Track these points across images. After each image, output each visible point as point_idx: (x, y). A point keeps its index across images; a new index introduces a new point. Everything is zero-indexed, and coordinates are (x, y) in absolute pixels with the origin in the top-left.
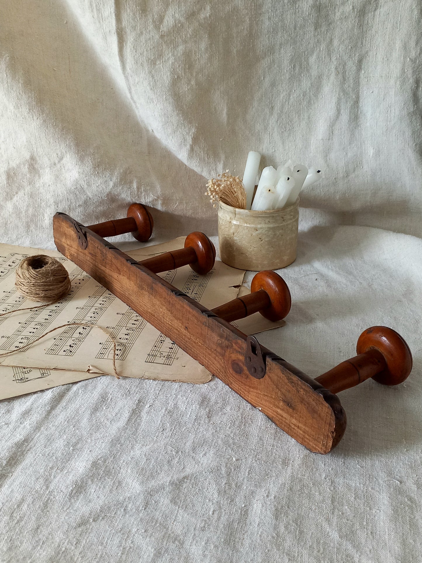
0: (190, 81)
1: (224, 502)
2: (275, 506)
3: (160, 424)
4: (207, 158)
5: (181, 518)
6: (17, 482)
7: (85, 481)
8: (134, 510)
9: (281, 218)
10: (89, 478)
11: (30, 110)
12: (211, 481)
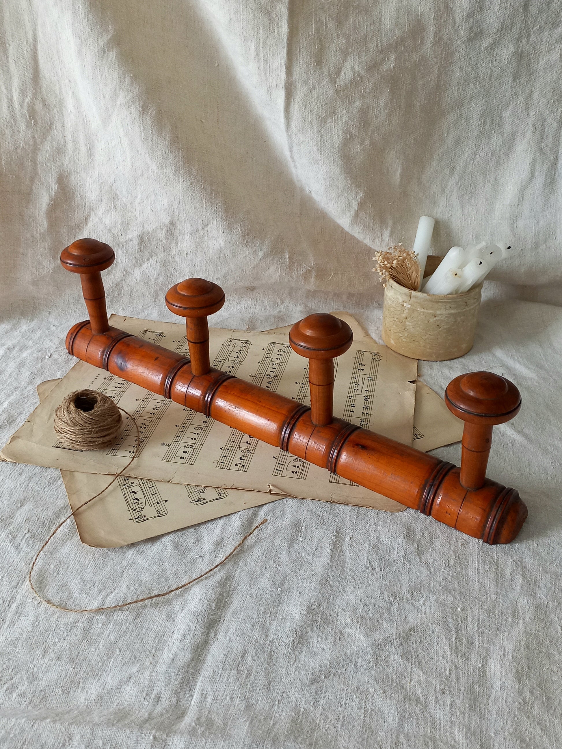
0: (363, 140)
1: (460, 662)
2: (514, 667)
3: (367, 562)
4: (373, 225)
5: (417, 677)
6: (232, 630)
7: (304, 629)
8: (365, 667)
9: (464, 303)
10: (308, 627)
11: (175, 171)
12: (439, 634)
